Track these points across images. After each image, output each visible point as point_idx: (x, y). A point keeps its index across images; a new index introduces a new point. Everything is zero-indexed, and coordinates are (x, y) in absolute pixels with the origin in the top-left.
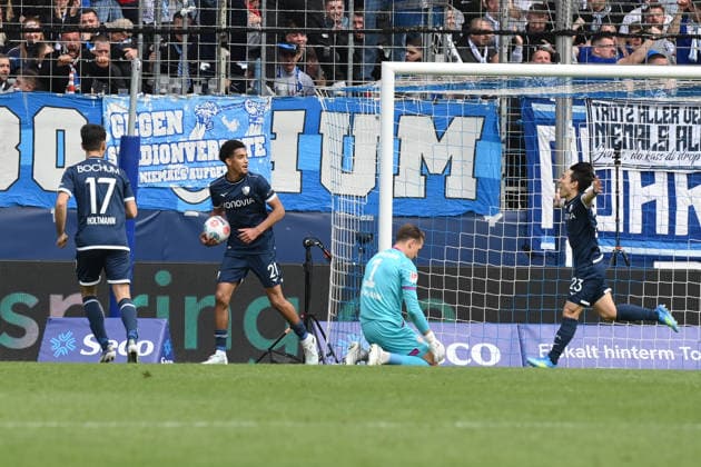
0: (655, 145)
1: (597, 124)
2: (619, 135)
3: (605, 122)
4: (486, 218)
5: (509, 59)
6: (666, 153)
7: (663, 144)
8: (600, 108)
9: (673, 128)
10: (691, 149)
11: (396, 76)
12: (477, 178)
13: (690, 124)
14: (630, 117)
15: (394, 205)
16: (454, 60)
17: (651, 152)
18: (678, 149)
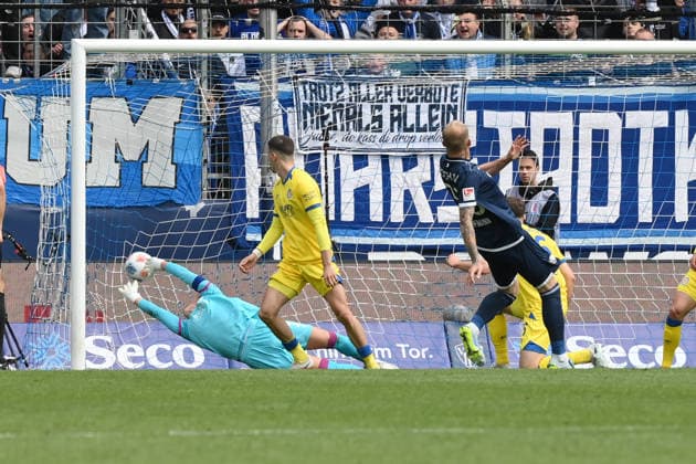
0: (368, 126)
1: (305, 105)
2: (328, 115)
3: (314, 101)
4: (187, 208)
5: (209, 35)
6: (379, 135)
7: (376, 124)
8: (307, 87)
9: (386, 107)
10: (406, 130)
11: (87, 54)
12: (176, 165)
13: (405, 103)
14: (341, 96)
15: (88, 194)
16: (150, 36)
17: (364, 133)
18: (392, 130)
